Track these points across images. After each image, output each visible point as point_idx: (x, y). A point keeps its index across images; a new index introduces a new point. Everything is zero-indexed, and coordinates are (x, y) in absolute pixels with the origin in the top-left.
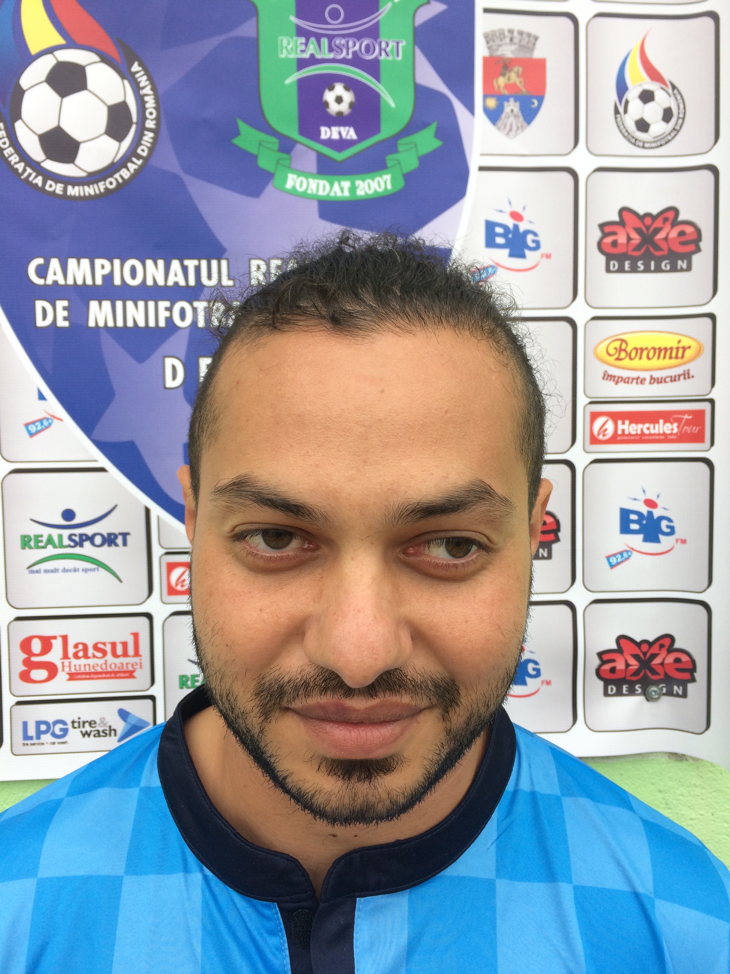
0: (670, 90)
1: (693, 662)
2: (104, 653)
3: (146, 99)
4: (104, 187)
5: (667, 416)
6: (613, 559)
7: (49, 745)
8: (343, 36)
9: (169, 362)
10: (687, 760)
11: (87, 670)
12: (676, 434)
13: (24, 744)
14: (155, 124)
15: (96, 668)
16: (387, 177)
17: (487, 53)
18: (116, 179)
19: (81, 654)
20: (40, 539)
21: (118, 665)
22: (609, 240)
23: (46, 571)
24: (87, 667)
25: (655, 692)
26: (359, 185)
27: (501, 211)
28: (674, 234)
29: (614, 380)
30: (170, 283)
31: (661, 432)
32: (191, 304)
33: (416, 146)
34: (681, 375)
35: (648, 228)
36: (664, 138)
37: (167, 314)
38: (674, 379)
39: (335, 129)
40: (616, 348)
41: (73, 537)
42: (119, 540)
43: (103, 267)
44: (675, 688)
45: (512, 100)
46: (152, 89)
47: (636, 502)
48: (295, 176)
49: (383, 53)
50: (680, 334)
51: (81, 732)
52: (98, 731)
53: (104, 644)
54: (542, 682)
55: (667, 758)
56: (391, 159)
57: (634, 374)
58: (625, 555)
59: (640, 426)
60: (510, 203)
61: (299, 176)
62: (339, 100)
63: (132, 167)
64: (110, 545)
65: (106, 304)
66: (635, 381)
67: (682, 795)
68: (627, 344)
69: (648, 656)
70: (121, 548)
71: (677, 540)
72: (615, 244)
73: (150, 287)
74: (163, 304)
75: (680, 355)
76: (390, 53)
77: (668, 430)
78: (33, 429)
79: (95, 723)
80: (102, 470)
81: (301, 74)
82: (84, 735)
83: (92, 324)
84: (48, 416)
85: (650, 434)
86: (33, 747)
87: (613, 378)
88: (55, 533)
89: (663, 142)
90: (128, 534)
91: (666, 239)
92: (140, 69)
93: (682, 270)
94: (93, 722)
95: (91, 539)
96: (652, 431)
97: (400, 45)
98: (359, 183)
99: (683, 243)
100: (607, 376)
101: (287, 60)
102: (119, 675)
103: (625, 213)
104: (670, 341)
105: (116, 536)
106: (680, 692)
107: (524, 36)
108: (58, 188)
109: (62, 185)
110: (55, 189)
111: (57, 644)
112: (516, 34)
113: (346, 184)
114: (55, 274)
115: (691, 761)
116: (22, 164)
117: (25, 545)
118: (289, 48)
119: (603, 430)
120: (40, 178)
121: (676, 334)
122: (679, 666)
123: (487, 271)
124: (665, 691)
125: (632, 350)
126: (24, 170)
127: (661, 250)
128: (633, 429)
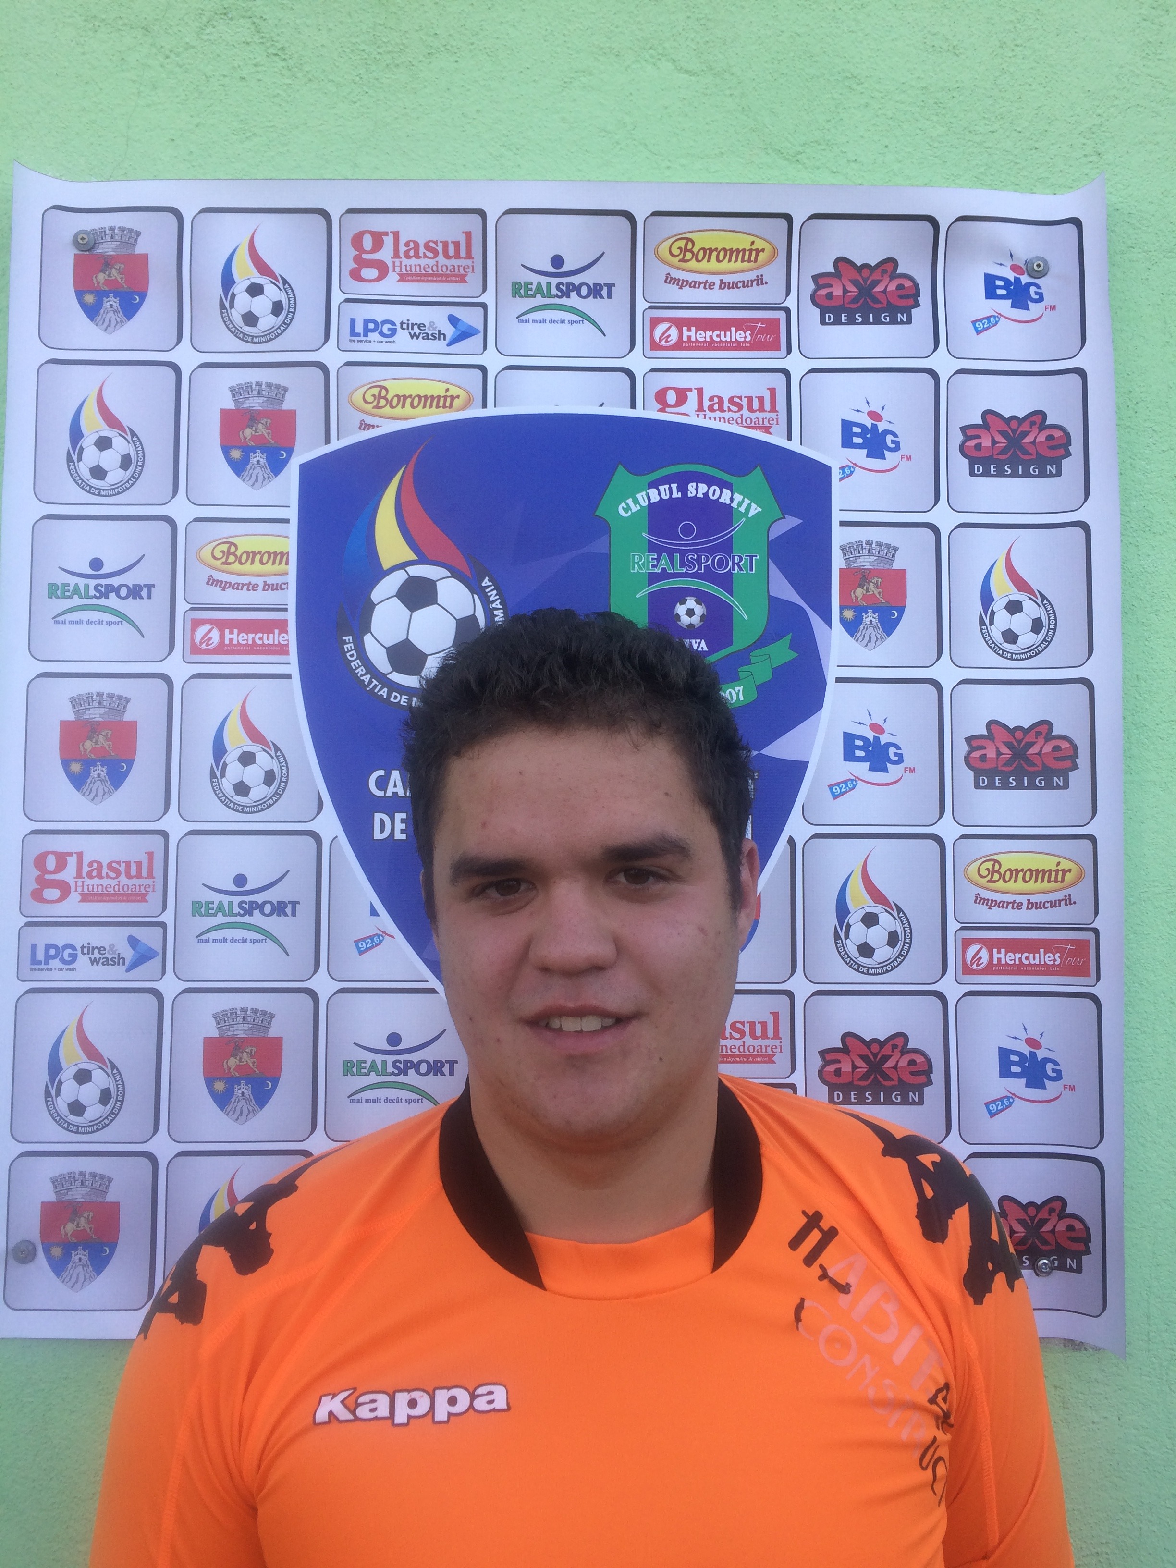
0: (1040, 602)
1: (1087, 1230)
3: (496, 612)
5: (1049, 946)
6: (992, 1107)
8: (695, 551)
10: (1085, 1349)
12: (1059, 965)
16: (740, 690)
17: (843, 565)
20: (363, 1065)
22: (977, 754)
23: (368, 1101)
25: (1045, 1264)
27: (860, 723)
28: (1047, 749)
29: (987, 905)
31: (1042, 963)
33: (769, 658)
34: (1062, 900)
35: (1019, 742)
36: (1033, 650)
38: (1054, 904)
40: (988, 869)
41: (398, 1064)
42: (446, 1069)
44: (1069, 1260)
45: (870, 611)
46: (501, 604)
47: (1017, 1040)
49: (736, 568)
50: (1058, 856)
55: (1062, 1345)
56: (743, 671)
58: (1006, 1102)
59: (1018, 956)
60: (870, 715)
62: (690, 613)
64: (436, 1074)
66: (1010, 905)
67: (1081, 1393)
68: (1000, 865)
69: (1036, 1221)
70: (448, 1077)
71: (1065, 1087)
72: (983, 758)
75: (1060, 878)
76: (743, 568)
77: (1050, 961)
78: (363, 946)
80: (433, 991)
81: (652, 588)
84: (381, 933)
85: (1030, 965)
87: (986, 902)
88: (379, 1058)
89: (1033, 653)
90: (456, 1062)
91: (1039, 754)
92: (490, 584)
93: (1058, 787)
95: (416, 1066)
96: (1032, 962)
97: (754, 558)
99: (1057, 759)
100: (979, 900)
101: (638, 573)
103: (993, 727)
104: (1048, 863)
105: (442, 1064)
107: (883, 547)
108: (403, 699)
109: (407, 697)
110: (400, 701)
112: (874, 545)
114: (395, 786)
115: (1091, 1350)
116: (369, 676)
117: (348, 1071)
118: (640, 563)
119: (976, 958)
120: (385, 690)
121: (1054, 855)
122: (1073, 1234)
123: (846, 786)
124: (1056, 1265)
125: (1006, 872)
126: (370, 682)
127: (1035, 765)
128: (1010, 958)
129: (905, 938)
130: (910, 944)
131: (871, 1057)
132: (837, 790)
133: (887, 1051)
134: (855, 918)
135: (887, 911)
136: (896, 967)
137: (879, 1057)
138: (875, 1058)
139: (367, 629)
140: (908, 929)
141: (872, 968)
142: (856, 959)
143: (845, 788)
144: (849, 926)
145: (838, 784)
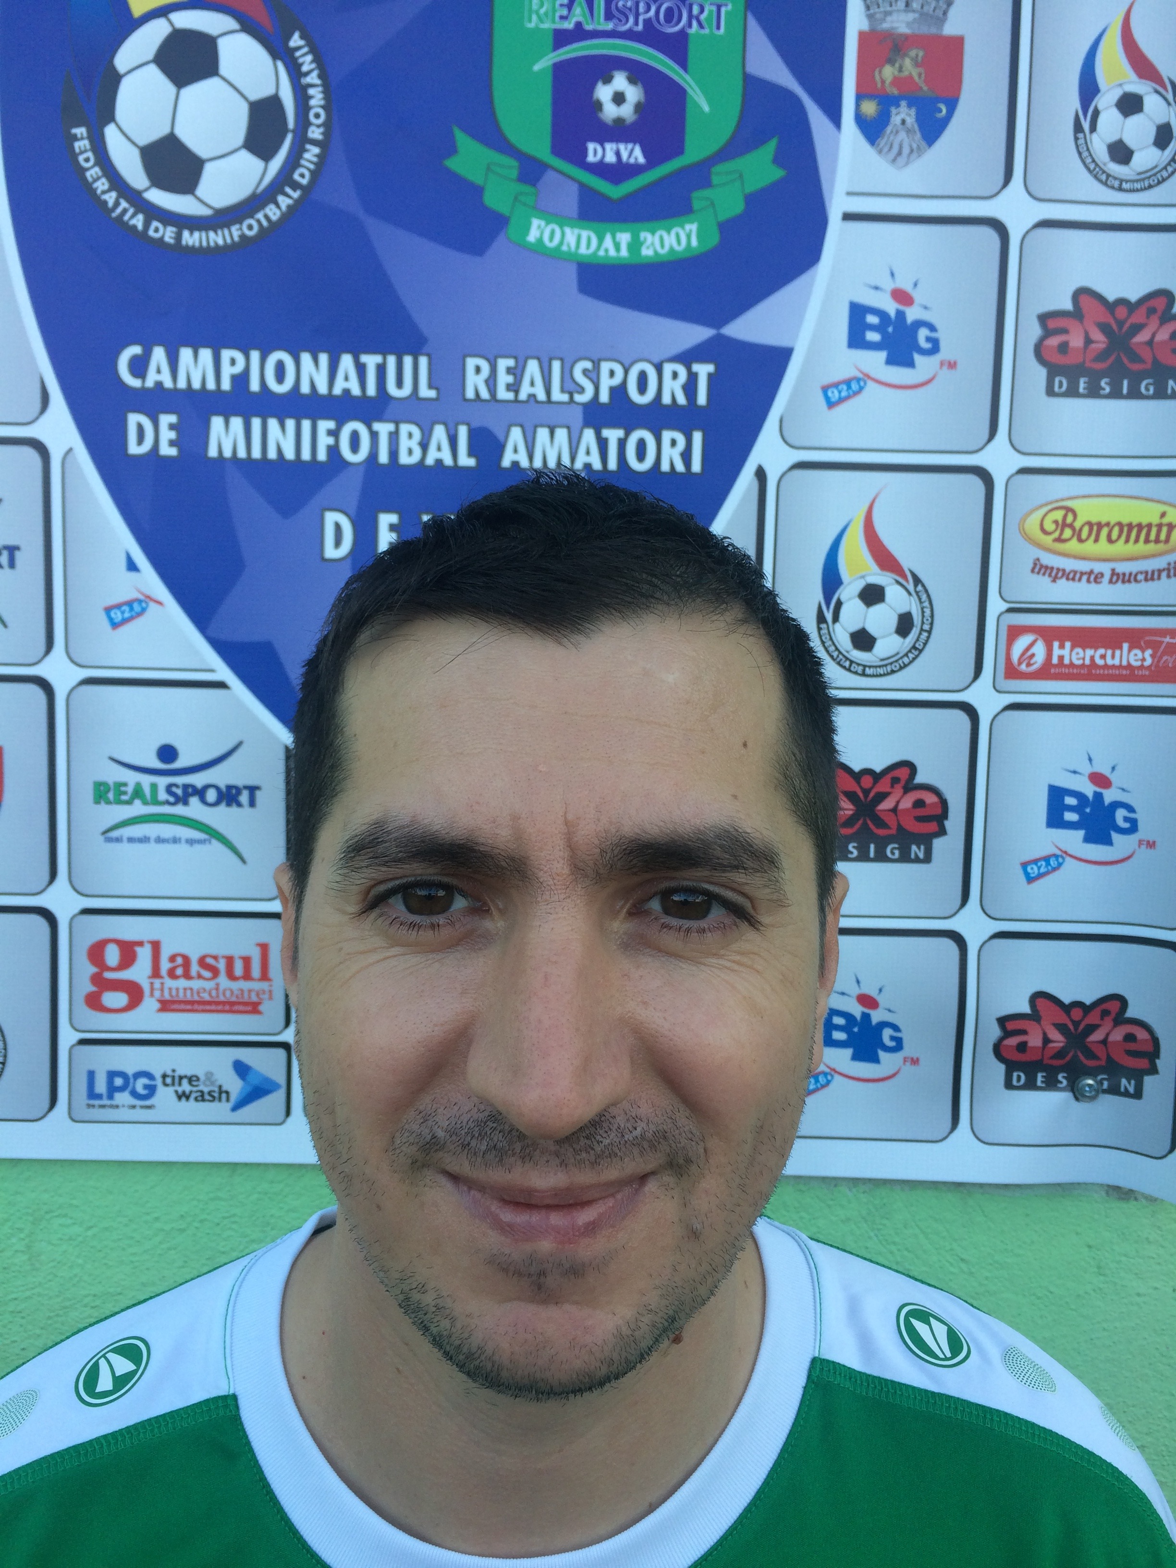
0: (1170, 95)
1: (1155, 1041)
2: (215, 972)
3: (311, 91)
4: (239, 233)
5: (1135, 638)
6: (1032, 869)
7: (126, 1109)
9: (331, 518)
10: (1136, 1199)
11: (189, 997)
12: (1149, 667)
13: (89, 1106)
14: (323, 134)
15: (201, 995)
16: (692, 227)
17: (865, 26)
18: (259, 221)
19: (179, 971)
20: (123, 789)
21: (236, 992)
23: (131, 840)
24: (189, 993)
25: (1090, 1086)
26: (645, 239)
27: (877, 288)
28: (1163, 335)
29: (1050, 575)
30: (337, 391)
31: (1124, 663)
32: (369, 427)
33: (741, 176)
34: (1164, 570)
35: (1121, 324)
36: (1155, 174)
37: (331, 441)
38: (1151, 576)
39: (610, 147)
40: (1056, 522)
41: (174, 789)
42: (244, 798)
43: (233, 362)
44: (1124, 1081)
45: (903, 103)
46: (320, 77)
47: (1077, 775)
48: (543, 223)
49: (695, 23)
50: (1164, 503)
51: (176, 1092)
52: (202, 1092)
53: (215, 958)
54: (905, 1060)
55: (1103, 1193)
56: (699, 198)
57: (1084, 566)
58: (1053, 862)
59: (1089, 652)
60: (892, 275)
61: (548, 223)
62: (619, 98)
63: (283, 201)
64: (229, 804)
65: (237, 423)
66: (1085, 578)
67: (1125, 1255)
68: (1075, 515)
69: (1081, 1027)
70: (247, 810)
71: (1140, 843)
72: (1064, 347)
73: (303, 396)
74: (325, 425)
75: (1163, 536)
76: (705, 24)
77: (1136, 660)
78: (117, 615)
79: (198, 1079)
80: (221, 685)
81: (559, 55)
82: (180, 1097)
83: (213, 452)
84: (141, 597)
85: (1106, 666)
86: (102, 1111)
87: (1048, 572)
88: (146, 780)
89: (1154, 181)
90: (258, 788)
91: (1150, 343)
92: (301, 43)
94: (194, 1079)
95: (200, 793)
96: (1110, 662)
97: (723, 10)
98: (646, 236)
100: (1039, 568)
101: (537, 29)
102: (236, 1008)
103: (1083, 298)
104: (1148, 513)
105: (239, 791)
106: (1131, 1090)
108: (168, 234)
109: (174, 229)
110: (163, 237)
111: (144, 955)
113: (624, 238)
114: (159, 371)
115: (1144, 1201)
116: (114, 194)
117: (101, 797)
118: (542, 11)
119: (1027, 655)
120: (140, 217)
121: (1159, 502)
122: (1132, 1046)
123: (849, 387)
124: (1106, 1085)
125: (1083, 526)
126: (117, 204)
127: (1142, 361)
128: (1078, 656)
129: (923, 623)
130: (930, 632)
131: (861, 795)
132: (834, 395)
133: (883, 786)
134: (849, 592)
135: (898, 582)
136: (905, 666)
137: (872, 795)
138: (866, 796)
139: (108, 115)
140: (928, 612)
141: (870, 667)
142: (848, 652)
143: (848, 390)
144: (839, 604)
145: (836, 385)
